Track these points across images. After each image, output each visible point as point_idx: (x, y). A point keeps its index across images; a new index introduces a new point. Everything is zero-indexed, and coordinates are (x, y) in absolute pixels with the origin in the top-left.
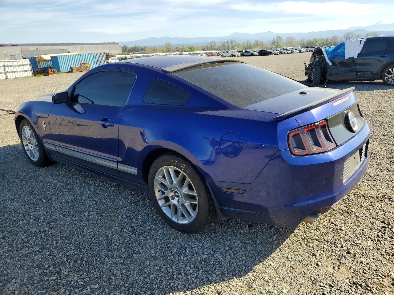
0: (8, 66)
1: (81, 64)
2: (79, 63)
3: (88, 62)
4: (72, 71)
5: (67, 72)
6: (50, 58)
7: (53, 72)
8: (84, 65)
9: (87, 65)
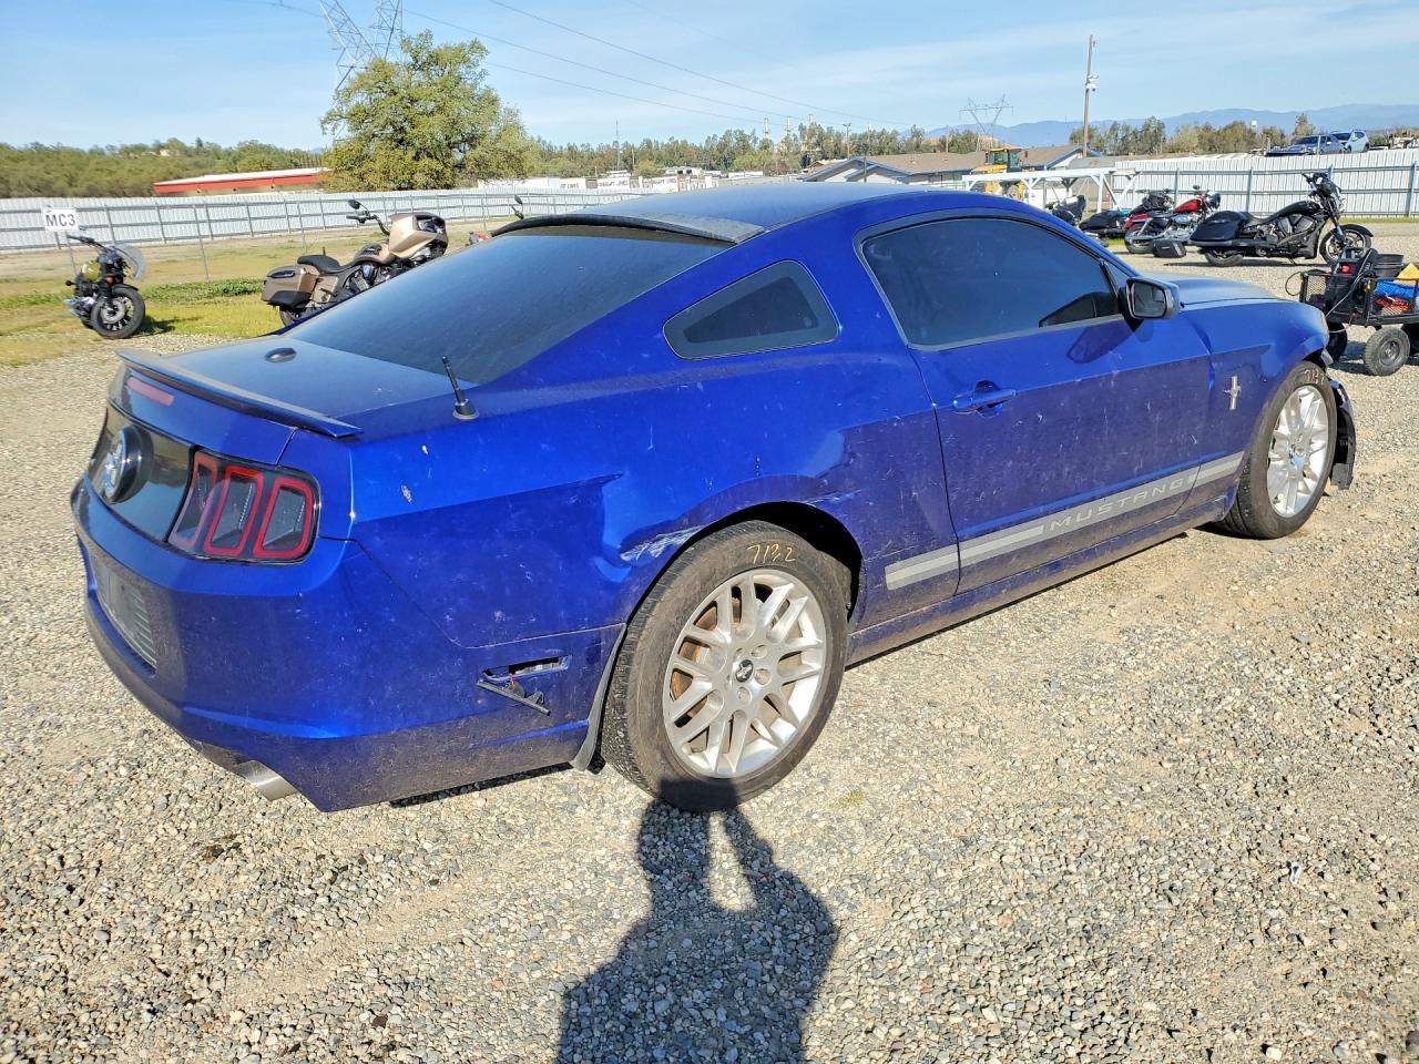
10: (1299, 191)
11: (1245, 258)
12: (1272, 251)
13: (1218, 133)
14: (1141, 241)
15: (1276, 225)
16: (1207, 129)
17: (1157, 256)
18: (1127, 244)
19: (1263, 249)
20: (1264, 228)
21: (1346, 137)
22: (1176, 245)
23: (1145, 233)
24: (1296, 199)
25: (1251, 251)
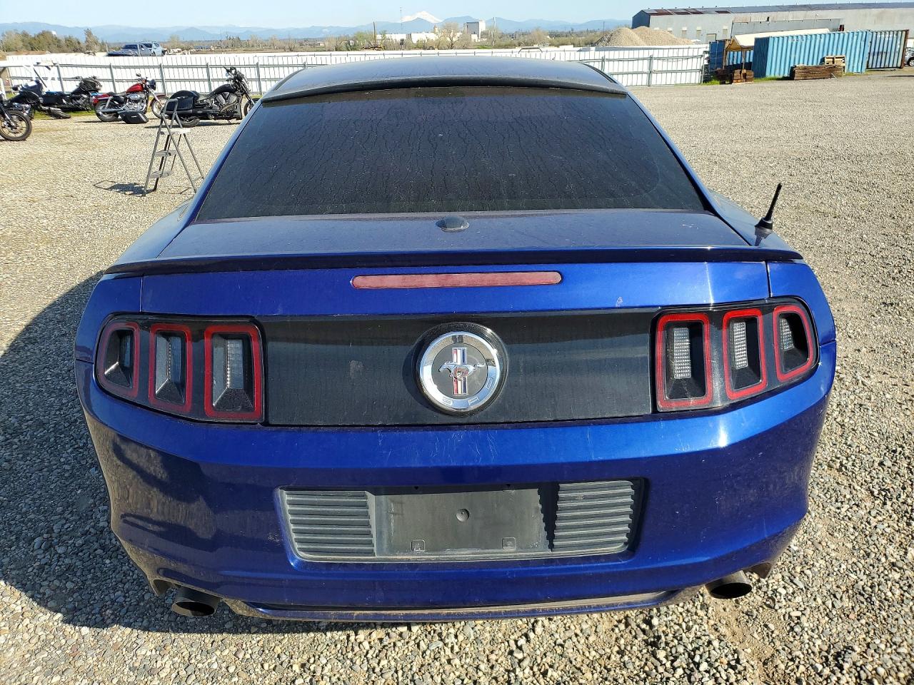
0: (659, 59)
1: (823, 60)
2: (820, 58)
3: (843, 55)
4: (791, 77)
5: (778, 79)
6: (752, 44)
7: (745, 75)
8: (831, 63)
9: (839, 62)
10: (220, 78)
11: (201, 121)
12: (218, 116)
13: (34, 39)
14: (108, 113)
15: (215, 99)
16: (25, 35)
17: (128, 122)
18: (98, 115)
19: (213, 114)
20: (208, 101)
21: (150, 46)
22: (140, 115)
23: (109, 107)
24: (221, 84)
25: (205, 116)
